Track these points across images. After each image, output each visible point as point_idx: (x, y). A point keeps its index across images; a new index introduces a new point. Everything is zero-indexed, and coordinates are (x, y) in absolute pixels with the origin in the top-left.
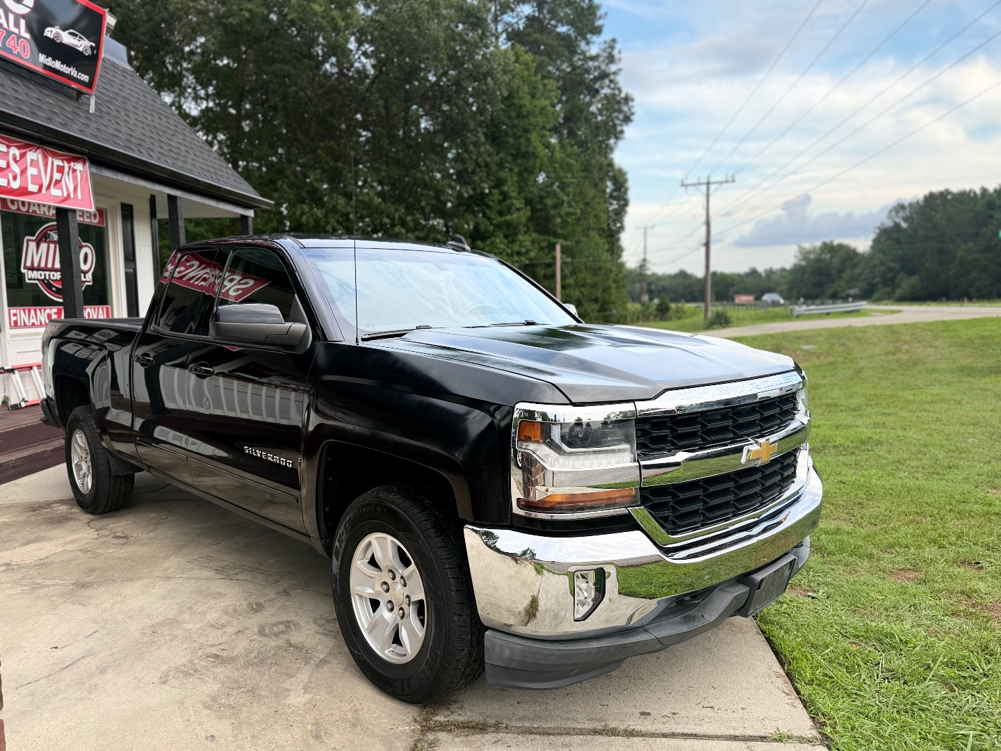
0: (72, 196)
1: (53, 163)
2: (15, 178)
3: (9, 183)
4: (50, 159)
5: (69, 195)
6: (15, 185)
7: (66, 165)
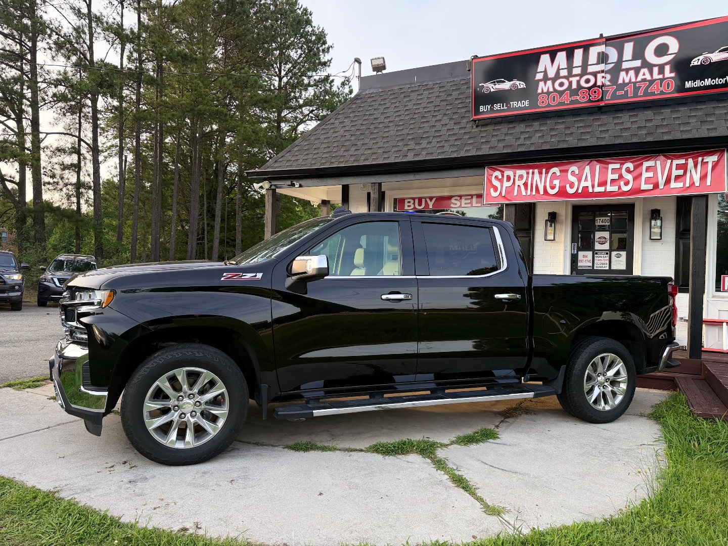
0: (697, 184)
1: (671, 164)
2: (627, 183)
3: (620, 188)
4: (669, 161)
5: (692, 184)
6: (626, 189)
7: (690, 161)
